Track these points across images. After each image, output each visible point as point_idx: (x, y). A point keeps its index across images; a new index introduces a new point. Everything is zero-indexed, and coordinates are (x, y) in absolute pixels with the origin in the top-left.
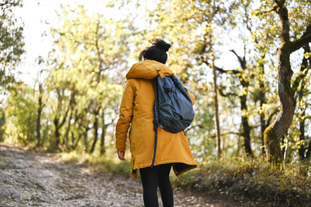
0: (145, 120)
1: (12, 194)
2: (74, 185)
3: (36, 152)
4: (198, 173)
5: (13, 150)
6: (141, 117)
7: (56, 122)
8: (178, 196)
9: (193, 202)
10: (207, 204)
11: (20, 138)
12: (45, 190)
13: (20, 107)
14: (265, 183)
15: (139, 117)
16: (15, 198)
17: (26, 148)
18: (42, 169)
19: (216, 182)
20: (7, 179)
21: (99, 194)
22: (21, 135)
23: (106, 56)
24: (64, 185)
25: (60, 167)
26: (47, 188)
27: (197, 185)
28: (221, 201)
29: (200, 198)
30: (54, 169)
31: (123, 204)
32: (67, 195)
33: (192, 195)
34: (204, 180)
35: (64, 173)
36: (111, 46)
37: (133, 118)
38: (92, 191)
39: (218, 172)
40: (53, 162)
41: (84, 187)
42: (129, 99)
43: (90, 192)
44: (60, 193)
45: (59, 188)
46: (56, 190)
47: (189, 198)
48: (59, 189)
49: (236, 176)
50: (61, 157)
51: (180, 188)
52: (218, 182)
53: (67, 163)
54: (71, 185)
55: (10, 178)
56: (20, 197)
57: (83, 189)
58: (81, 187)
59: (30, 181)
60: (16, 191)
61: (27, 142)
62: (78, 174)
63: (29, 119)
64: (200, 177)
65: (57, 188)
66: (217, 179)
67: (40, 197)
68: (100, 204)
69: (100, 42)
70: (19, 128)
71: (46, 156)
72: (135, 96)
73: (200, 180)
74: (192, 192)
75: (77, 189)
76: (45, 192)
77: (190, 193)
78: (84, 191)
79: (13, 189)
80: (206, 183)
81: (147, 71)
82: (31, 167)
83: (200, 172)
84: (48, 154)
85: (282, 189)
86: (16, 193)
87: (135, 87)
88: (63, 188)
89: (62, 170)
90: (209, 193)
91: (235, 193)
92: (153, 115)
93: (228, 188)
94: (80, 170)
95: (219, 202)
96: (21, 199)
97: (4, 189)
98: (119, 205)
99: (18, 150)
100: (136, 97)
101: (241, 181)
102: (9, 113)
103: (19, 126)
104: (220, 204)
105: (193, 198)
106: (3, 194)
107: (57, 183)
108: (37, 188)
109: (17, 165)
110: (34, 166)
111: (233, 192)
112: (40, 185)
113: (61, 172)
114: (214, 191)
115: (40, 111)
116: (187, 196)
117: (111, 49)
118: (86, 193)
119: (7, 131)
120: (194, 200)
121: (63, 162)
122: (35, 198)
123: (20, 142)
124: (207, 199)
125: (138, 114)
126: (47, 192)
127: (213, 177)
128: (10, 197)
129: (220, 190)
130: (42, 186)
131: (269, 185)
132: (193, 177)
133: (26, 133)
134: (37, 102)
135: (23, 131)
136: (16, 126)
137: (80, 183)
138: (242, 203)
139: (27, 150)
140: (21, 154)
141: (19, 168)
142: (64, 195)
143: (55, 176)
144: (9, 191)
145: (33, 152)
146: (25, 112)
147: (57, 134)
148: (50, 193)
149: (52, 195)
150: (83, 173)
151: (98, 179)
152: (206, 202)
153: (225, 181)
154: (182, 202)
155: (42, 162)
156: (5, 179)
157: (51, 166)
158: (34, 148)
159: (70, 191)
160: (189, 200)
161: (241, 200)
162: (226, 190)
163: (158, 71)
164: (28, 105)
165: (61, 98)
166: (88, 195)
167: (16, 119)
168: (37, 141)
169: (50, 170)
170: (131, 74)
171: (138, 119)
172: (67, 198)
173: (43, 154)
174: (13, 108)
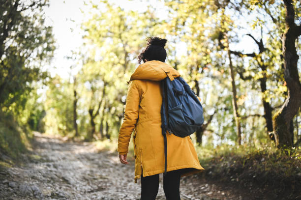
0: (152, 124)
1: (34, 191)
2: (98, 177)
3: (74, 142)
4: (212, 161)
5: (53, 141)
6: (149, 121)
7: (91, 112)
8: (194, 183)
9: (206, 190)
10: (219, 192)
11: (59, 129)
12: (70, 184)
13: (58, 100)
14: (271, 169)
15: (146, 121)
16: (36, 195)
17: (65, 139)
18: (74, 160)
19: (228, 169)
20: (35, 175)
21: (120, 185)
22: (61, 126)
23: (131, 47)
24: (90, 177)
25: (92, 157)
26: (72, 181)
27: (211, 172)
28: (232, 188)
29: (213, 185)
30: (86, 160)
31: (136, 196)
32: (90, 187)
33: (206, 183)
34: (218, 168)
35: (94, 163)
36: (135, 37)
37: (139, 122)
38: (114, 182)
39: (231, 158)
40: (87, 152)
41: (107, 179)
42: (135, 101)
43: (112, 184)
44: (84, 186)
45: (84, 180)
46: (80, 182)
47: (203, 185)
48: (84, 182)
49: (246, 163)
50: (95, 145)
51: (196, 176)
52: (229, 170)
53: (100, 152)
54: (95, 177)
55: (38, 173)
56: (41, 194)
57: (106, 180)
58: (105, 178)
59: (56, 175)
60: (38, 188)
61: (66, 132)
62: (108, 163)
63: (67, 110)
64: (213, 165)
65: (82, 181)
66: (228, 167)
67: (60, 192)
68: (114, 198)
69: (124, 35)
70: (59, 119)
71: (83, 145)
72: (141, 98)
73: (213, 167)
74: (206, 179)
75: (100, 180)
76: (69, 185)
77: (205, 181)
78: (106, 183)
79: (36, 186)
80: (218, 170)
81: (155, 73)
82: (64, 159)
83: (213, 160)
84: (85, 144)
85: (287, 175)
86: (37, 191)
87: (141, 89)
88: (87, 180)
89: (93, 160)
90: (221, 180)
91: (244, 179)
92: (161, 120)
93: (239, 175)
94: (110, 159)
95: (230, 189)
96: (42, 196)
97: (26, 187)
98: (132, 197)
99: (57, 141)
100: (143, 100)
101: (250, 168)
102: (48, 105)
103: (58, 118)
104: (231, 191)
105: (207, 185)
106: (26, 192)
107: (83, 175)
108: (63, 182)
109: (51, 158)
110: (68, 157)
111: (242, 179)
112: (66, 178)
113: (92, 162)
114: (225, 179)
115: (75, 102)
116: (202, 184)
117: (135, 40)
118: (108, 184)
119: (48, 123)
120: (207, 187)
121: (97, 151)
122: (55, 194)
123: (60, 133)
124: (219, 187)
125: (145, 118)
126: (71, 186)
127: (225, 164)
128: (32, 195)
129: (231, 177)
130: (68, 179)
131: (275, 171)
132: (207, 165)
133: (65, 123)
134: (73, 94)
135: (62, 123)
136: (56, 117)
137: (104, 175)
138: (251, 190)
139: (67, 141)
140: (59, 144)
141: (52, 161)
142: (88, 188)
143: (84, 167)
144: (32, 189)
145: (71, 142)
146: (63, 104)
147: (93, 124)
148: (74, 186)
149: (76, 188)
150: (112, 162)
151: (124, 168)
152: (218, 189)
153: (236, 168)
154: (195, 190)
155: (77, 152)
156: (33, 175)
157: (83, 157)
158: (72, 138)
159: (94, 182)
160: (203, 188)
161: (250, 187)
162: (237, 177)
163: (166, 73)
164: (65, 97)
165: (93, 90)
166: (110, 186)
167: (55, 111)
168: (74, 132)
169: (81, 161)
170: (137, 75)
171: (145, 123)
172: (89, 190)
173: (80, 143)
174: (51, 101)
